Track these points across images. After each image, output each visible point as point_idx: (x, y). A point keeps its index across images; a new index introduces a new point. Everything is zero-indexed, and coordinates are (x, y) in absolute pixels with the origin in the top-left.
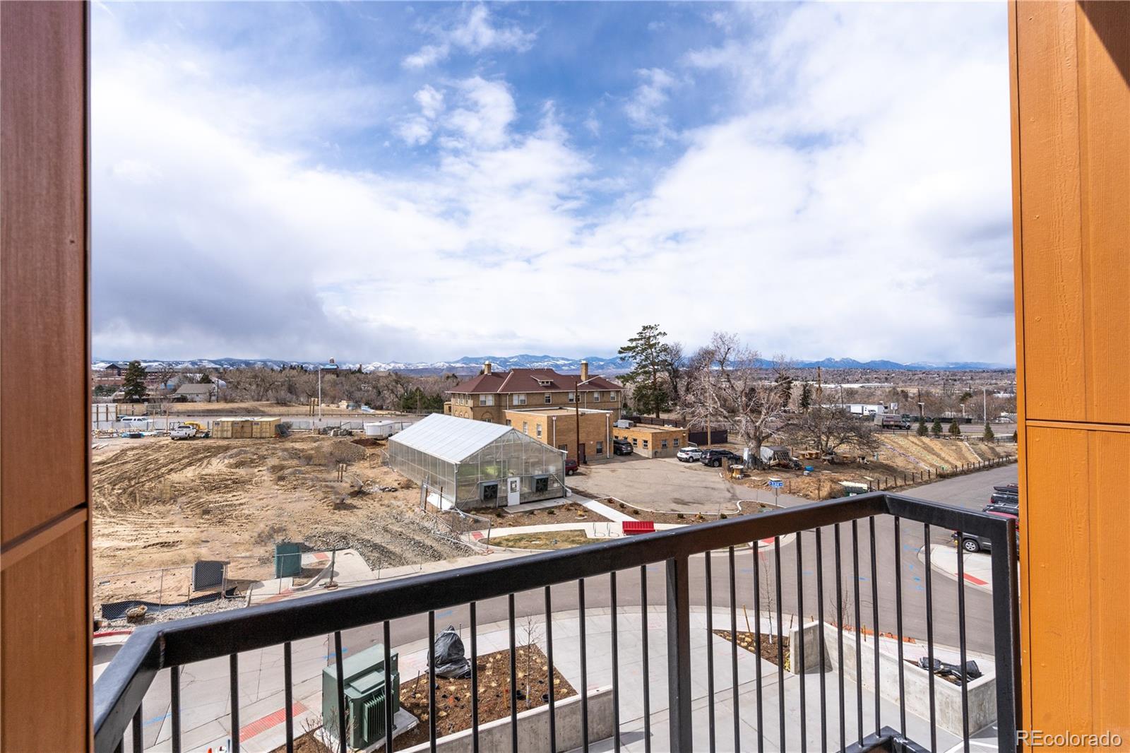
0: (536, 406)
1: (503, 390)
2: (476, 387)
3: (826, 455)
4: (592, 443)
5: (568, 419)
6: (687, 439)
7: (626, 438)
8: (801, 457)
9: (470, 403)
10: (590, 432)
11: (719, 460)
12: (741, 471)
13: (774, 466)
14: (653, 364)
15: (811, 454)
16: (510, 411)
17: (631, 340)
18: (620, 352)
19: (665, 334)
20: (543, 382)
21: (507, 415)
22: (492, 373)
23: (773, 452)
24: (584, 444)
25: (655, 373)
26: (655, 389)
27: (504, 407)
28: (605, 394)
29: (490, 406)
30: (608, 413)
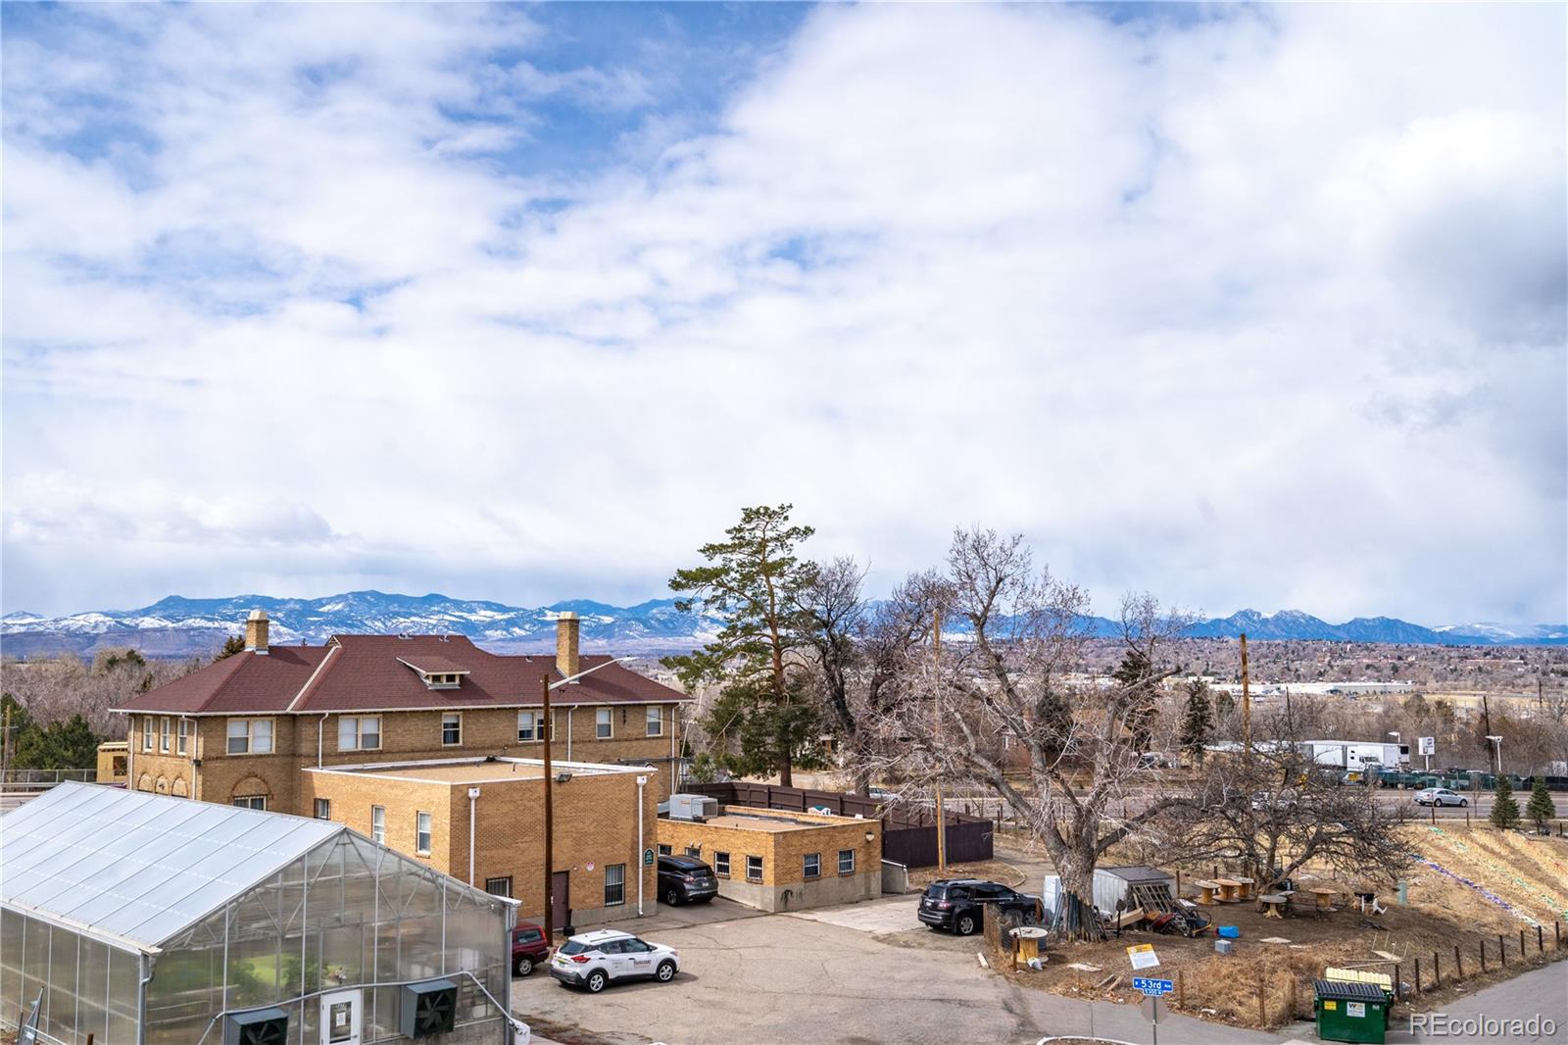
0: (414, 752)
1: (306, 703)
2: (215, 695)
3: (1269, 892)
4: (590, 868)
5: (517, 796)
6: (877, 852)
7: (695, 852)
8: (1202, 899)
9: (195, 746)
10: (586, 834)
11: (976, 915)
12: (1042, 946)
13: (1129, 927)
14: (772, 622)
15: (1228, 889)
16: (325, 771)
17: (711, 550)
18: (676, 585)
19: (808, 531)
20: (436, 678)
21: (317, 783)
22: (272, 649)
23: (1125, 884)
24: (567, 873)
25: (779, 651)
26: (778, 699)
27: (308, 756)
28: (631, 716)
29: (260, 756)
30: (641, 774)
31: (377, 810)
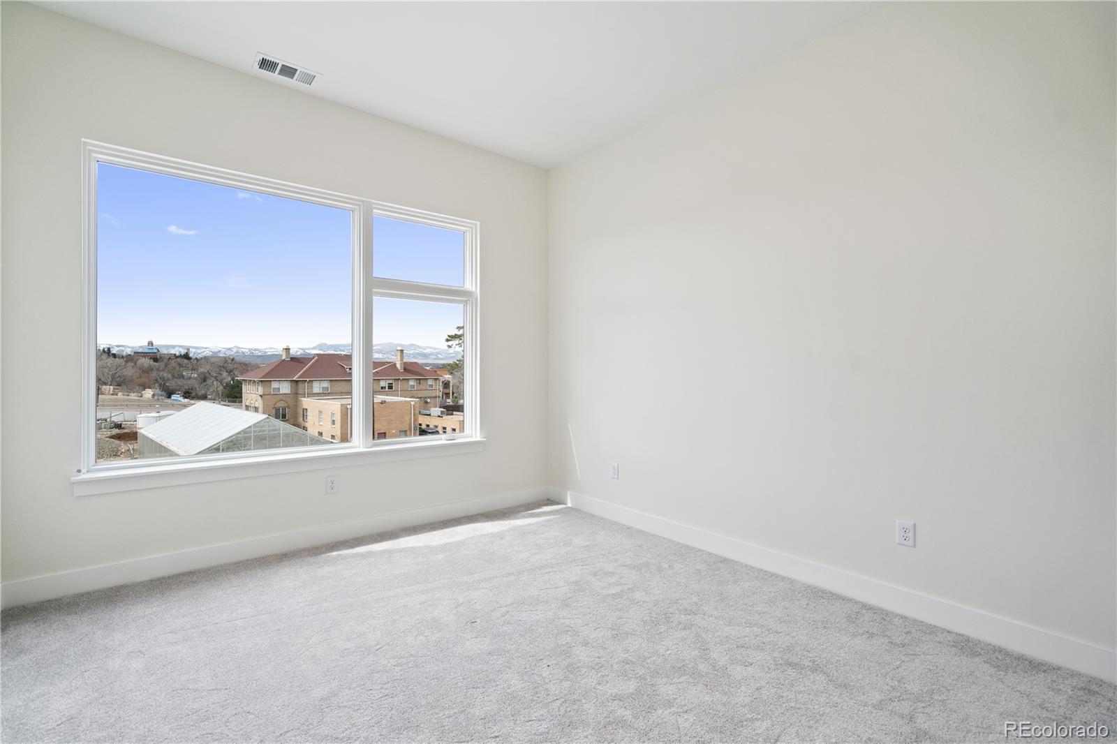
1: (300, 377)
2: (268, 373)
4: (394, 431)
7: (436, 427)
10: (392, 420)
16: (308, 399)
17: (457, 329)
20: (350, 369)
21: (303, 403)
22: (291, 358)
24: (385, 433)
27: (301, 394)
28: (422, 382)
29: (285, 394)
30: (413, 401)
31: (321, 412)
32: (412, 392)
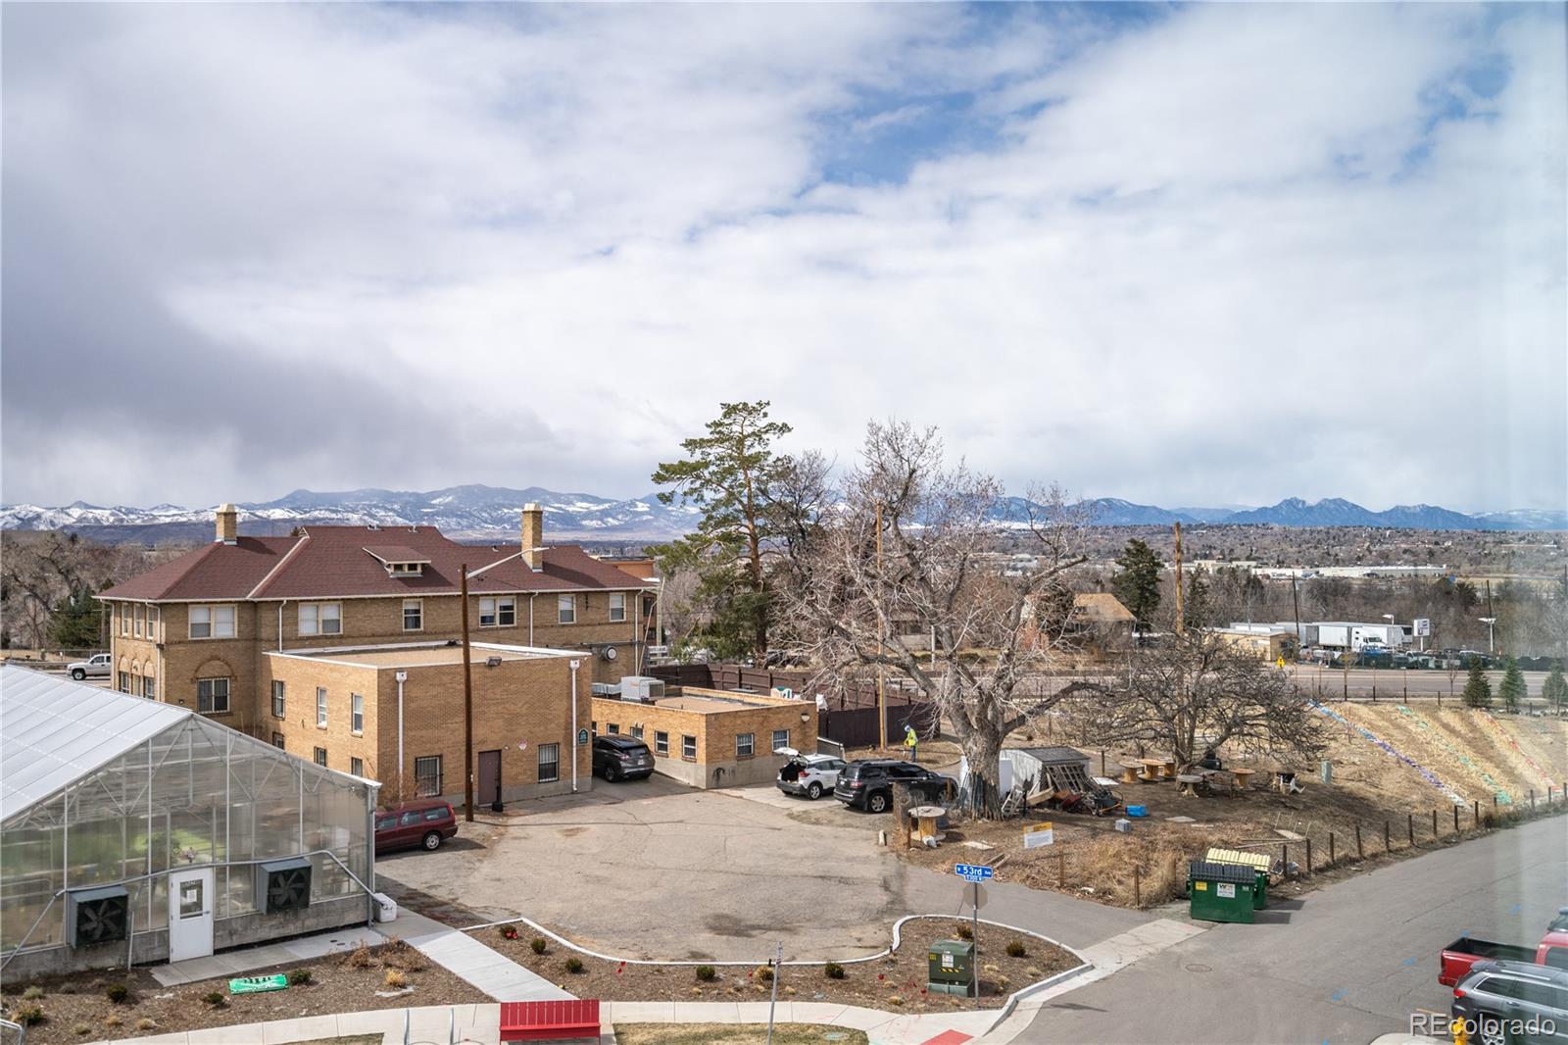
0: (375, 637)
1: (264, 592)
2: (177, 584)
3: (1188, 772)
4: (523, 747)
5: (446, 679)
6: (816, 729)
7: (639, 731)
8: (1126, 779)
9: (159, 631)
10: (518, 715)
11: (886, 793)
12: (942, 824)
13: (1040, 805)
14: (751, 512)
15: (1153, 769)
16: (286, 655)
17: (691, 444)
18: (659, 479)
19: (784, 428)
20: (398, 567)
21: (274, 666)
22: (239, 539)
23: (1039, 765)
24: (500, 751)
25: (755, 540)
26: (755, 586)
27: (269, 641)
28: (593, 602)
29: (223, 640)
30: (574, 658)
31: (321, 692)
32: (566, 630)
